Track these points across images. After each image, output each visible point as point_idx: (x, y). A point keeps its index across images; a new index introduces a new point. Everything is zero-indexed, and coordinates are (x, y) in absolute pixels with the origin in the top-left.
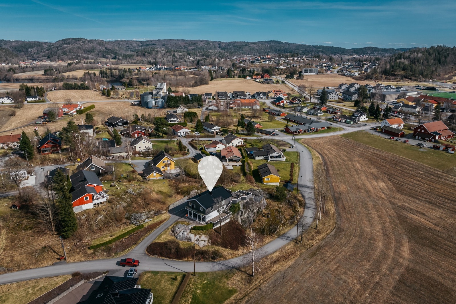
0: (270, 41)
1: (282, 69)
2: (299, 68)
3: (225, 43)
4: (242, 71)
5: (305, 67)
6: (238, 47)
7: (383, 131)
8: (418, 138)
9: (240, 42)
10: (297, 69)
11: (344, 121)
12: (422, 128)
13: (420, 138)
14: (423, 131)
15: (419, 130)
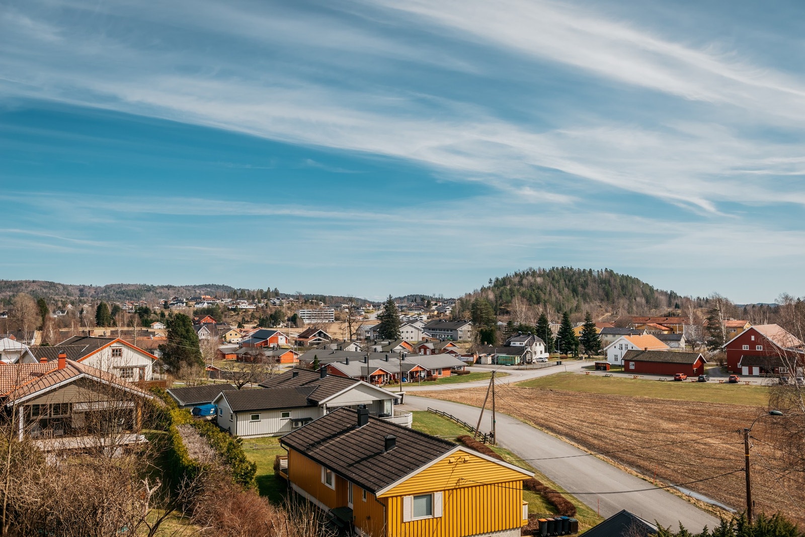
0: (206, 286)
1: (246, 311)
2: (289, 308)
3: (96, 289)
4: (140, 314)
5: (301, 308)
6: (130, 293)
7: (632, 367)
8: (751, 372)
9: (135, 285)
10: (284, 310)
11: (489, 359)
12: (753, 338)
13: (756, 370)
14: (759, 348)
15: (745, 348)
